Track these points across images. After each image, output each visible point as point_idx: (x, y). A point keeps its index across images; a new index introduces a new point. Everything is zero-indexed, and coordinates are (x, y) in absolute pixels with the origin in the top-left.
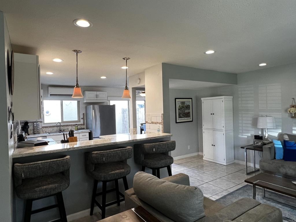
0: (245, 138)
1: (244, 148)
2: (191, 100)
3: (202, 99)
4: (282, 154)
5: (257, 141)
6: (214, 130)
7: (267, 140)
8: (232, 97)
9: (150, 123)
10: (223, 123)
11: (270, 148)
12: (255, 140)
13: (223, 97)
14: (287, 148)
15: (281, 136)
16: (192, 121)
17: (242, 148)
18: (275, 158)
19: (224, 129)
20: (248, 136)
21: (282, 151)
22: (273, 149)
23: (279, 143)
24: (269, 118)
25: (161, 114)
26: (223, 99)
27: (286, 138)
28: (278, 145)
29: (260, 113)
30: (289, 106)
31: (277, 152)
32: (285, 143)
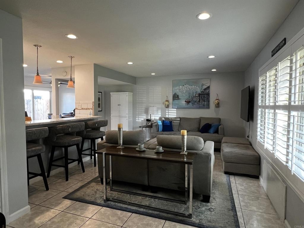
0: (140, 122)
1: (141, 127)
2: (101, 93)
3: (111, 93)
4: (162, 128)
5: (148, 122)
6: (120, 117)
7: (153, 121)
8: (132, 93)
9: (80, 109)
10: (127, 112)
11: (156, 125)
12: (147, 122)
13: (127, 93)
14: (165, 124)
15: (160, 119)
16: (102, 111)
17: (140, 127)
18: (158, 131)
19: (127, 116)
20: (142, 120)
21: (162, 126)
22: (157, 126)
23: (160, 122)
24: (155, 107)
25: (92, 102)
26: (127, 94)
27: (163, 119)
28: (160, 123)
29: (150, 105)
30: (165, 101)
31: (159, 126)
32: (163, 122)
